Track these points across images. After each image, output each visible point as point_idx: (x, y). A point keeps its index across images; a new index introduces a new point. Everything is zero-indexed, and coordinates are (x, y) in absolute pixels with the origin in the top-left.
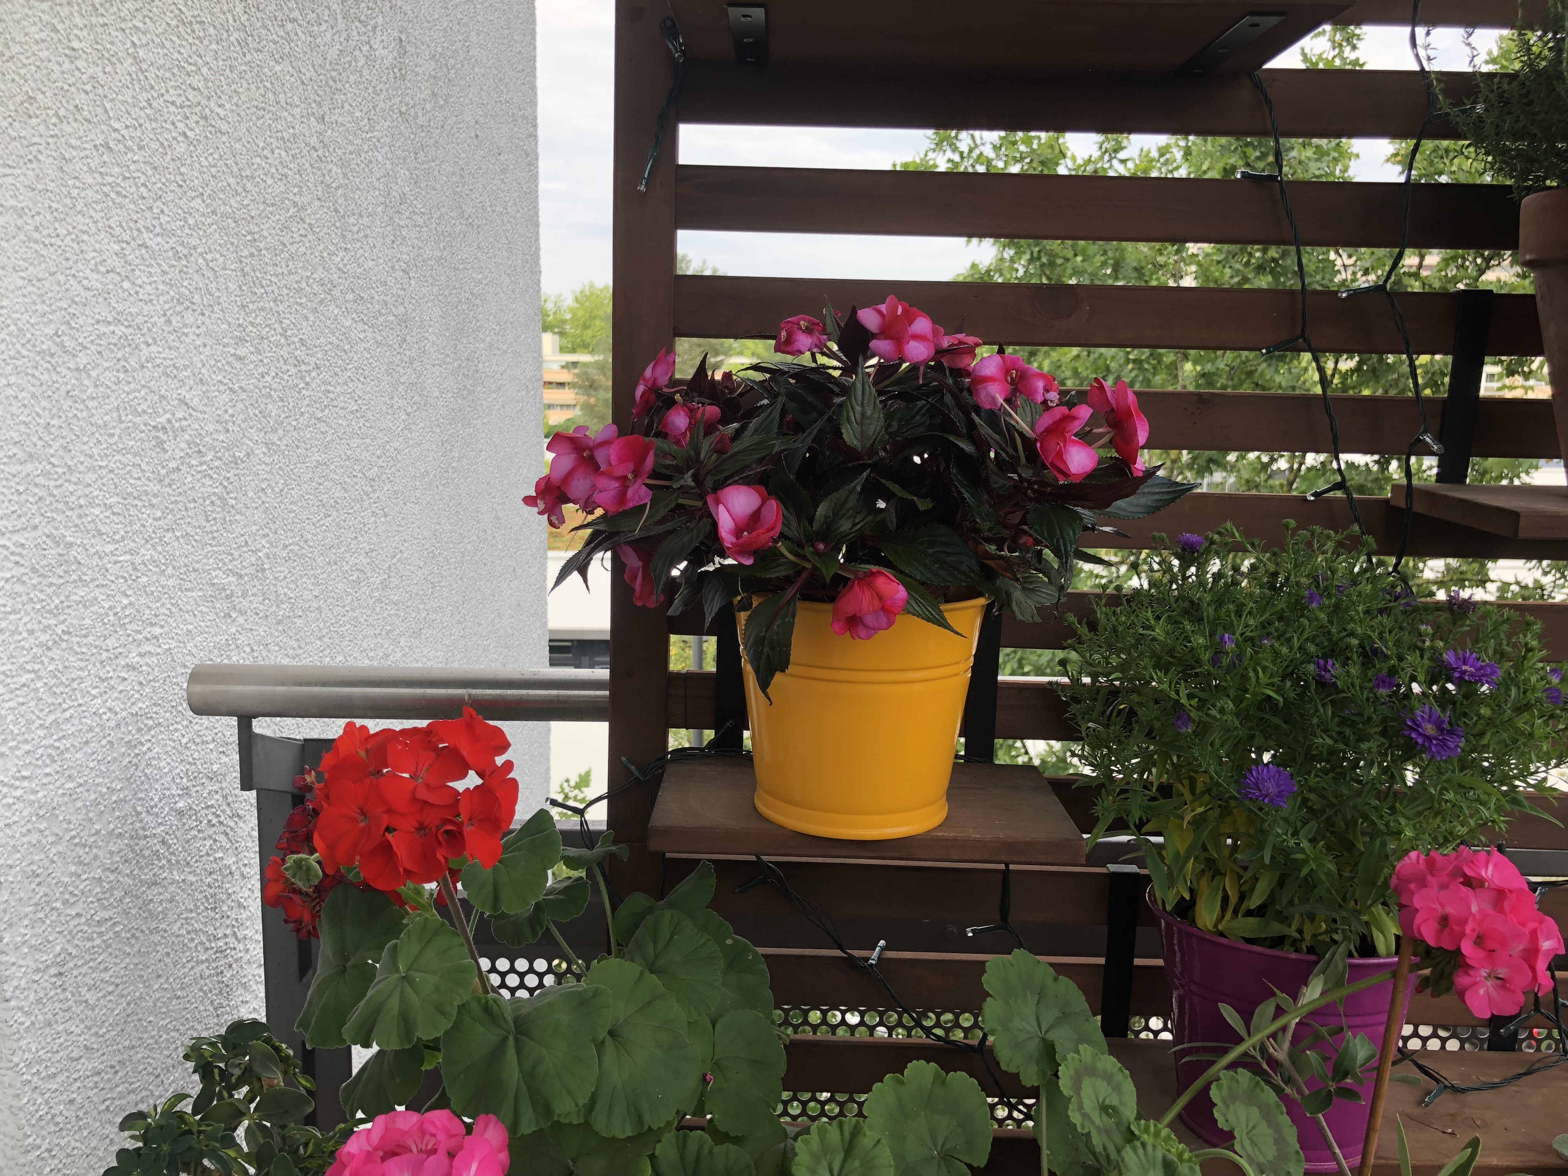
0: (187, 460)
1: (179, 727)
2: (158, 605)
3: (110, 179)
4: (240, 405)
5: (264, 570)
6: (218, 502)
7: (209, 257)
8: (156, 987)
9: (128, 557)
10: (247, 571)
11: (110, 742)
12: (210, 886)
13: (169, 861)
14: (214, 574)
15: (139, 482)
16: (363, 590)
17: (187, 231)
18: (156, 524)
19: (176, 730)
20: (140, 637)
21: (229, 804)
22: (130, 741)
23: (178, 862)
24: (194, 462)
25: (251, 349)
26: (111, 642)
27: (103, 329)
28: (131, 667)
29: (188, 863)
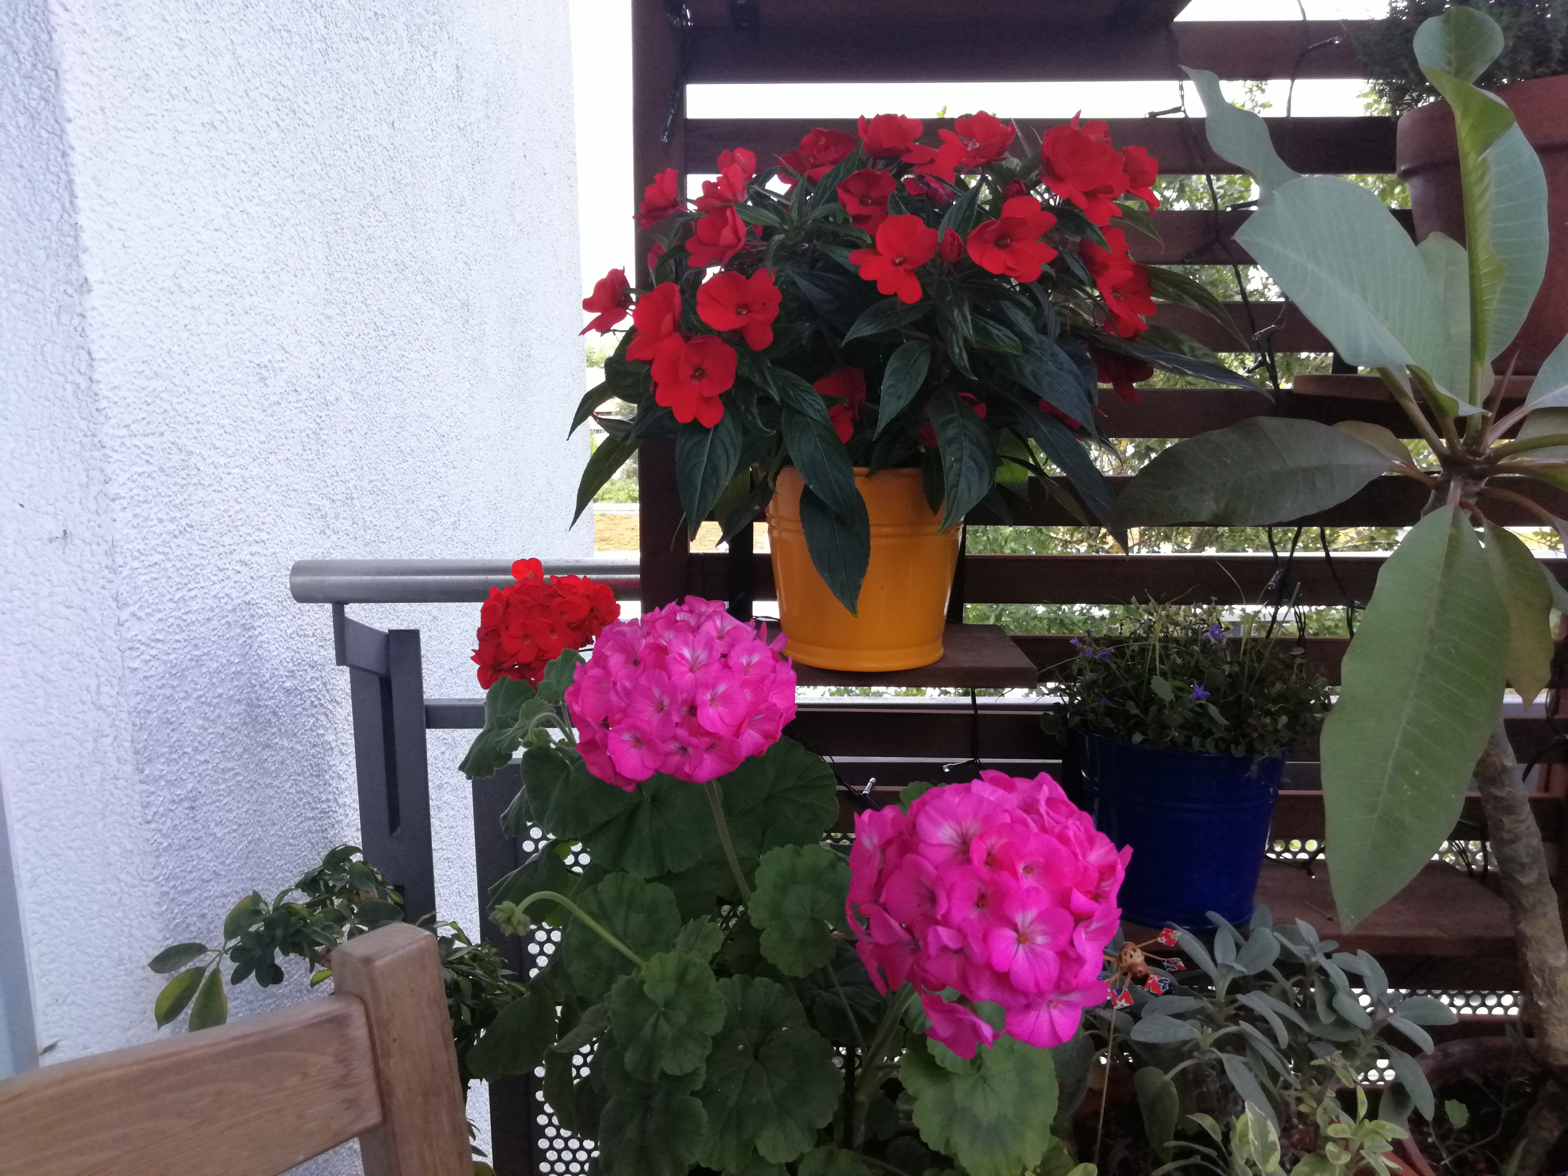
0: (286, 396)
1: (284, 619)
2: (265, 514)
3: (215, 153)
4: (329, 357)
5: (352, 498)
6: (312, 436)
7: (299, 228)
8: (272, 832)
9: (238, 470)
10: (339, 497)
11: (228, 622)
12: (313, 756)
13: (280, 730)
14: (311, 496)
15: (245, 409)
16: (438, 527)
17: (280, 204)
18: (262, 446)
19: (282, 622)
20: (249, 538)
21: (328, 691)
22: (244, 625)
23: (287, 731)
24: (291, 399)
25: (338, 311)
26: (227, 540)
27: (213, 276)
28: (244, 563)
29: (295, 734)
